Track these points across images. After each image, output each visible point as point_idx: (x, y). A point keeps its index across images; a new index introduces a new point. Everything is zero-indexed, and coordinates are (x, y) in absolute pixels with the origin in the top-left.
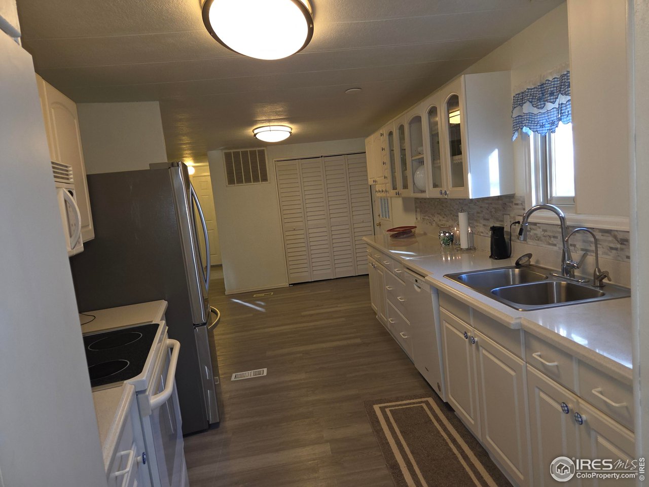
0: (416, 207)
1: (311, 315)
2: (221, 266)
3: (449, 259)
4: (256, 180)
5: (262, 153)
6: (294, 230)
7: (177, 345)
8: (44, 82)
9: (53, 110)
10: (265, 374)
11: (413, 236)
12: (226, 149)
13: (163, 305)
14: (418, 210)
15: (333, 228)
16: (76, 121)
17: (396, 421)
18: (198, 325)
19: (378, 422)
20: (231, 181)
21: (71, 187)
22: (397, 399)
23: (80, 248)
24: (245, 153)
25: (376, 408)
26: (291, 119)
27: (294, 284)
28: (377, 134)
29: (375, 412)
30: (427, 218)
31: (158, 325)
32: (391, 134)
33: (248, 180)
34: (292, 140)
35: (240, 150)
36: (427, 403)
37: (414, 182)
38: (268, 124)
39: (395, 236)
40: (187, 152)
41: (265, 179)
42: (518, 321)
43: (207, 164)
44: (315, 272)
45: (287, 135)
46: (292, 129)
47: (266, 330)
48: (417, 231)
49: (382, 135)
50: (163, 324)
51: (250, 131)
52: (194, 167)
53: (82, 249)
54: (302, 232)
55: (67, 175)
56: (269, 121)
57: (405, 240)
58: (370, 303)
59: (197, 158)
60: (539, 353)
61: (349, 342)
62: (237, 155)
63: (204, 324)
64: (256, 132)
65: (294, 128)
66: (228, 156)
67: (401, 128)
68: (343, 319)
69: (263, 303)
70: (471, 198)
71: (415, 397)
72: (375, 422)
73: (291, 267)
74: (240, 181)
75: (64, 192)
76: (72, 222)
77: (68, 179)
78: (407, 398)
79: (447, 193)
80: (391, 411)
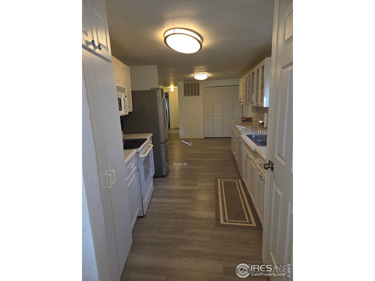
0: (256, 110)
1: (208, 149)
2: (179, 128)
3: (261, 131)
4: (195, 95)
5: (198, 84)
6: (208, 116)
7: (152, 146)
8: (120, 62)
9: (122, 71)
10: (185, 165)
11: (252, 121)
12: (184, 82)
13: (151, 135)
14: (256, 111)
15: (224, 117)
16: (129, 74)
17: (224, 184)
18: (162, 143)
19: (218, 184)
20: (185, 95)
21: (126, 95)
22: (227, 179)
23: (127, 113)
24: (192, 84)
25: (219, 180)
26: (208, 71)
27: (206, 138)
28: (243, 78)
29: (218, 181)
30: (258, 114)
31: (147, 139)
32: (247, 78)
33: (192, 95)
34: (209, 79)
35: (190, 82)
36: (238, 181)
37: (251, 99)
38: (198, 73)
39: (243, 121)
40: (172, 82)
41: (198, 94)
42: (255, 149)
43: (177, 87)
44: (215, 134)
45: (207, 77)
46: (208, 75)
47: (190, 152)
48: (254, 120)
49: (244, 78)
50: (149, 139)
51: (192, 75)
52: (173, 88)
53: (128, 114)
54: (211, 117)
55: (125, 91)
56: (199, 72)
57: (247, 123)
58: (231, 148)
59: (175, 84)
60: (259, 160)
61: (218, 159)
62: (188, 84)
63: (164, 143)
64: (194, 76)
65: (210, 75)
66: (185, 85)
67: (250, 76)
68: (220, 152)
69: (192, 143)
70: (264, 107)
71: (234, 179)
72: (216, 183)
73: (205, 131)
74: (189, 95)
75: (124, 96)
76: (125, 105)
77: (125, 92)
78: (231, 179)
79: (258, 104)
80: (223, 181)
